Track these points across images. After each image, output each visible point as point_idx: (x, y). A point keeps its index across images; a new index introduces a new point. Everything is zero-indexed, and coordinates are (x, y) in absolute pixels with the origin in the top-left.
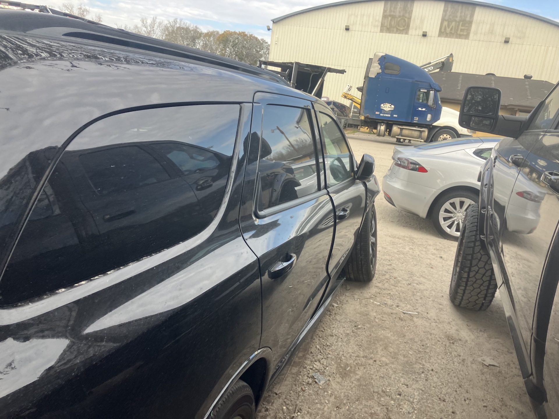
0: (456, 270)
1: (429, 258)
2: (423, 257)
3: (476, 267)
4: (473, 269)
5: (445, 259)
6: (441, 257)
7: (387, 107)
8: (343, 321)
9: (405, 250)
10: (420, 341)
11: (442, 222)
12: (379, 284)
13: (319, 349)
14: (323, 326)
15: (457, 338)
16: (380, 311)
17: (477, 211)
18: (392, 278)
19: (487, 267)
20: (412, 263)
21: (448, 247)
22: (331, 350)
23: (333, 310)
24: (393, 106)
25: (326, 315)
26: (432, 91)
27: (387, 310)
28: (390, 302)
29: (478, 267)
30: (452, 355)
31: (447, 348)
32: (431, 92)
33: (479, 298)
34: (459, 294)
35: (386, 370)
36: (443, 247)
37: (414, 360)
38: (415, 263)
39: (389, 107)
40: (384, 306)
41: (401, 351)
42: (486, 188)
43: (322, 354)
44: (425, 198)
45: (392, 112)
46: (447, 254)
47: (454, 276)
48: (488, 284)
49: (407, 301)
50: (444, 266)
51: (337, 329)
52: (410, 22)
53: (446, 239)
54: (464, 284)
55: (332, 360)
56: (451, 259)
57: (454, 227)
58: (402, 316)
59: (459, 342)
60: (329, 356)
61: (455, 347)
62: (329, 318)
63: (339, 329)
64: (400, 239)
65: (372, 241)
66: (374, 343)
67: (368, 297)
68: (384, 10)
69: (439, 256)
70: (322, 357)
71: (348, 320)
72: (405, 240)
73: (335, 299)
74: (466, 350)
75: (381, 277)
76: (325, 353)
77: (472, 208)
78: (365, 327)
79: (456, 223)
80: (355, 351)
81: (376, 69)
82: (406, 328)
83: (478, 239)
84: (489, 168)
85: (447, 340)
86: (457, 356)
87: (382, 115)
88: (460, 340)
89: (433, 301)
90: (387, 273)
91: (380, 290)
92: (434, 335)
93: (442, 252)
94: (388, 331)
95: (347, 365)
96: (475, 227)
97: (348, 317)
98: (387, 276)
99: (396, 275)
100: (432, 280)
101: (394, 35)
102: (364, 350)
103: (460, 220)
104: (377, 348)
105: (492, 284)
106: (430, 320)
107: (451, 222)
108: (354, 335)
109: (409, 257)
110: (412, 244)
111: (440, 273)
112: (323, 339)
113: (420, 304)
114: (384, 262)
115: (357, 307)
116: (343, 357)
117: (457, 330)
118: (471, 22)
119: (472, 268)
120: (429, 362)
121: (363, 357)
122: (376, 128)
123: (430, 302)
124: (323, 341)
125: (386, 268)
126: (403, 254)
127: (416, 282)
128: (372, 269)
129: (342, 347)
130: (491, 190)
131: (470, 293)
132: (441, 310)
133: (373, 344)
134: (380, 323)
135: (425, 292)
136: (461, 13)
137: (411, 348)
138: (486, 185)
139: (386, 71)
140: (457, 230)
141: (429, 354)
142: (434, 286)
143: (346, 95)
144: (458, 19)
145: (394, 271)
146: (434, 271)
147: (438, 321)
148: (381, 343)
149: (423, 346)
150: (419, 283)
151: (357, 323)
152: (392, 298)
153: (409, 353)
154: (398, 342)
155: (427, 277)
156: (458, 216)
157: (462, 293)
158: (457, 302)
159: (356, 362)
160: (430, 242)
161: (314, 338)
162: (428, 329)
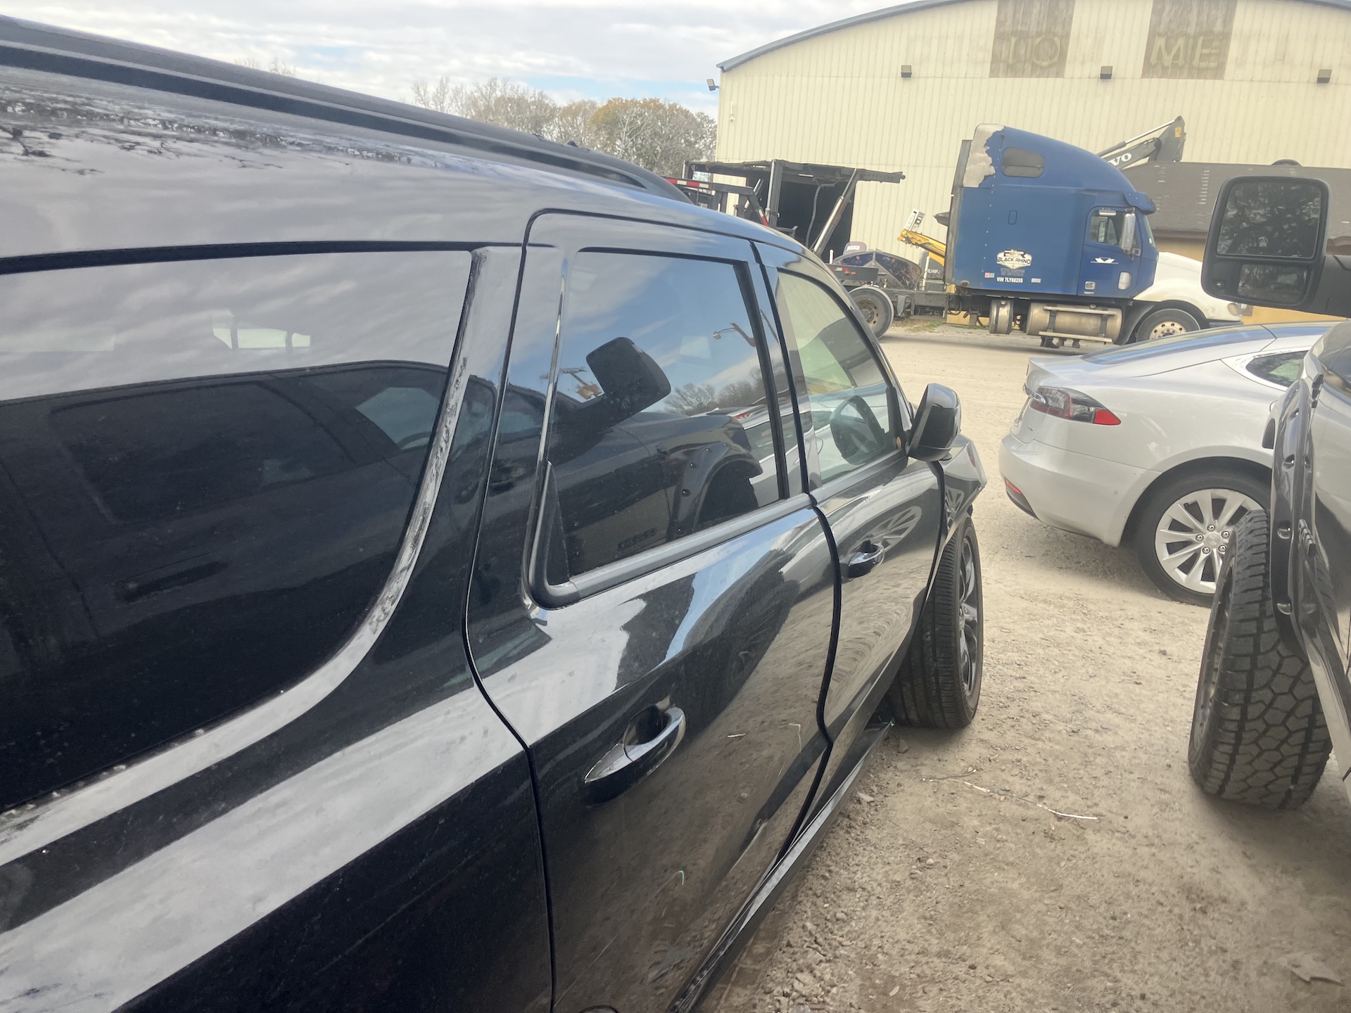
0: (1207, 693)
1: (1129, 655)
2: (1114, 653)
3: (1266, 691)
4: (1255, 696)
5: (1175, 658)
6: (1164, 653)
7: (1014, 260)
8: (885, 844)
9: (1063, 635)
10: (1106, 902)
11: (1163, 556)
12: (991, 732)
13: (811, 934)
14: (829, 862)
15: (1216, 895)
16: (989, 812)
17: (1265, 531)
18: (1027, 715)
19: (1300, 691)
20: (1083, 671)
21: (1183, 623)
22: (849, 932)
23: (858, 813)
24: (1028, 257)
25: (838, 829)
26: (1130, 212)
27: (1010, 809)
28: (1018, 785)
29: (1273, 691)
30: (1201, 949)
31: (1185, 927)
32: (1127, 215)
33: (1277, 778)
34: (1215, 765)
35: (1005, 996)
36: (1169, 623)
37: (1088, 964)
38: (1091, 671)
39: (1018, 260)
40: (1002, 798)
41: (1050, 934)
42: (1289, 467)
43: (820, 948)
44: (1116, 493)
45: (1027, 272)
46: (1180, 643)
47: (1201, 711)
48: (1303, 741)
49: (1066, 782)
50: (1172, 677)
51: (868, 869)
52: (1067, 44)
53: (1176, 600)
54: (1230, 738)
55: (849, 962)
56: (1192, 658)
57: (1198, 569)
58: (1054, 825)
59: (1222, 907)
60: (842, 951)
61: (1210, 923)
62: (847, 836)
63: (873, 869)
64: (1050, 603)
65: (966, 616)
66: (970, 910)
67: (958, 770)
68: (998, 21)
69: (1157, 648)
70: (819, 956)
71: (900, 842)
72: (1063, 606)
73: (867, 781)
74: (1244, 933)
75: (995, 712)
76: (829, 944)
77: (1249, 524)
78: (948, 863)
79: (1203, 556)
80: (915, 938)
81: (981, 167)
82: (1063, 864)
83: (1270, 611)
84: (1297, 411)
85: (1184, 902)
86: (1215, 952)
87: (1000, 279)
88: (1224, 901)
89: (1143, 780)
90: (1014, 700)
91: (991, 752)
92: (1144, 884)
93: (1167, 636)
94: (1012, 873)
95: (891, 980)
96: (1261, 578)
97: (900, 832)
98: (1013, 711)
99: (1036, 705)
100: (1139, 718)
101: (1026, 80)
102: (941, 934)
103: (1215, 550)
104: (978, 926)
105: (1314, 738)
106: (1134, 837)
107: (1191, 555)
108: (916, 887)
109: (1074, 655)
110: (1082, 615)
111: (1161, 697)
112: (826, 900)
113: (1104, 791)
114: (1005, 670)
115: (926, 803)
116: (880, 956)
117: (1215, 870)
118: (1226, 37)
119: (1253, 694)
120: (1134, 972)
121: (939, 955)
122: (987, 314)
123: (1133, 784)
124: (826, 905)
125: (1009, 688)
126: (1058, 646)
127: (1093, 725)
128: (968, 694)
129: (880, 923)
130: (1307, 472)
131: (1250, 763)
132: (1165, 806)
133: (967, 912)
134: (989, 848)
135: (1118, 754)
136: (1199, 14)
137: (1078, 927)
138: (1291, 458)
139: (1010, 171)
140: (1208, 575)
141: (1133, 944)
142: (1145, 736)
143: (910, 236)
144: (1191, 30)
145: (1032, 694)
146: (1144, 692)
147: (1156, 841)
148: (991, 910)
149: (1114, 918)
150: (1100, 729)
151: (925, 849)
152: (1024, 773)
153: (1072, 942)
154: (1041, 907)
155: (1123, 710)
156: (1208, 539)
157: (1228, 762)
158: (1213, 784)
159: (918, 970)
160: (1133, 610)
161: (799, 899)
162: (1127, 867)
